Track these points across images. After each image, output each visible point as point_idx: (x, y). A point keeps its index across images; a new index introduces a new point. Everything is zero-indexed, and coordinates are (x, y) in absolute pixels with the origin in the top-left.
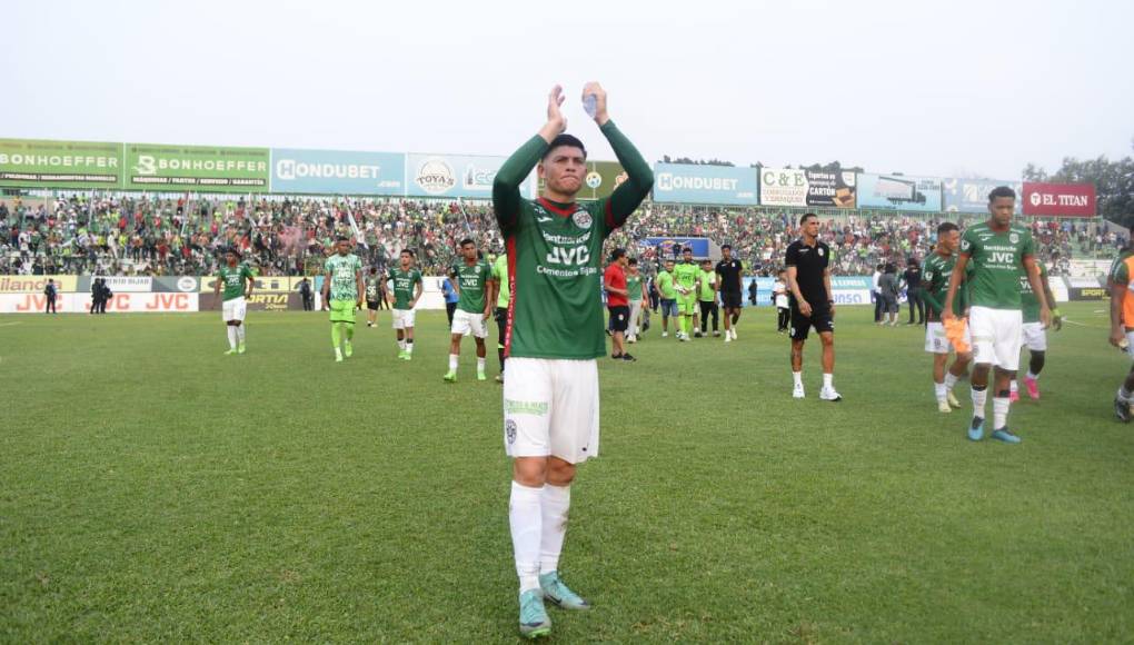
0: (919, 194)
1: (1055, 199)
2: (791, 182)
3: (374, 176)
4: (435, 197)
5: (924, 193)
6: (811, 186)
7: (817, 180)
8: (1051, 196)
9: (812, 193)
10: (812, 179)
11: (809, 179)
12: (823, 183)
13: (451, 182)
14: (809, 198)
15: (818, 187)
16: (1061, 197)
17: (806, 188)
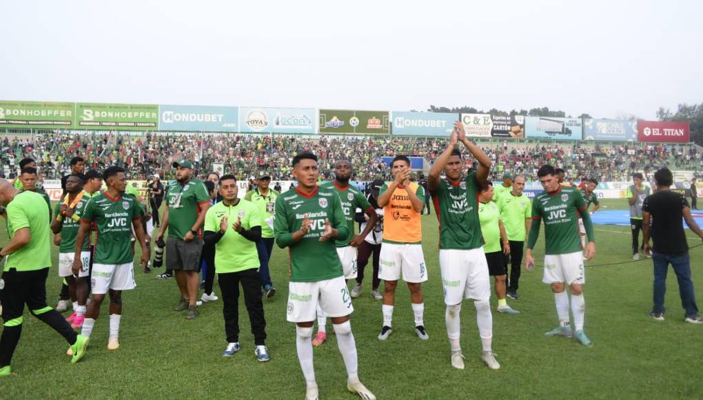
0: (567, 129)
1: (661, 131)
2: (481, 122)
3: (220, 120)
4: (256, 133)
5: (570, 128)
6: (494, 124)
7: (498, 120)
8: (658, 130)
9: (495, 129)
10: (495, 120)
11: (493, 120)
12: (502, 123)
13: (266, 124)
14: (493, 132)
15: (499, 125)
16: (665, 130)
17: (491, 125)
